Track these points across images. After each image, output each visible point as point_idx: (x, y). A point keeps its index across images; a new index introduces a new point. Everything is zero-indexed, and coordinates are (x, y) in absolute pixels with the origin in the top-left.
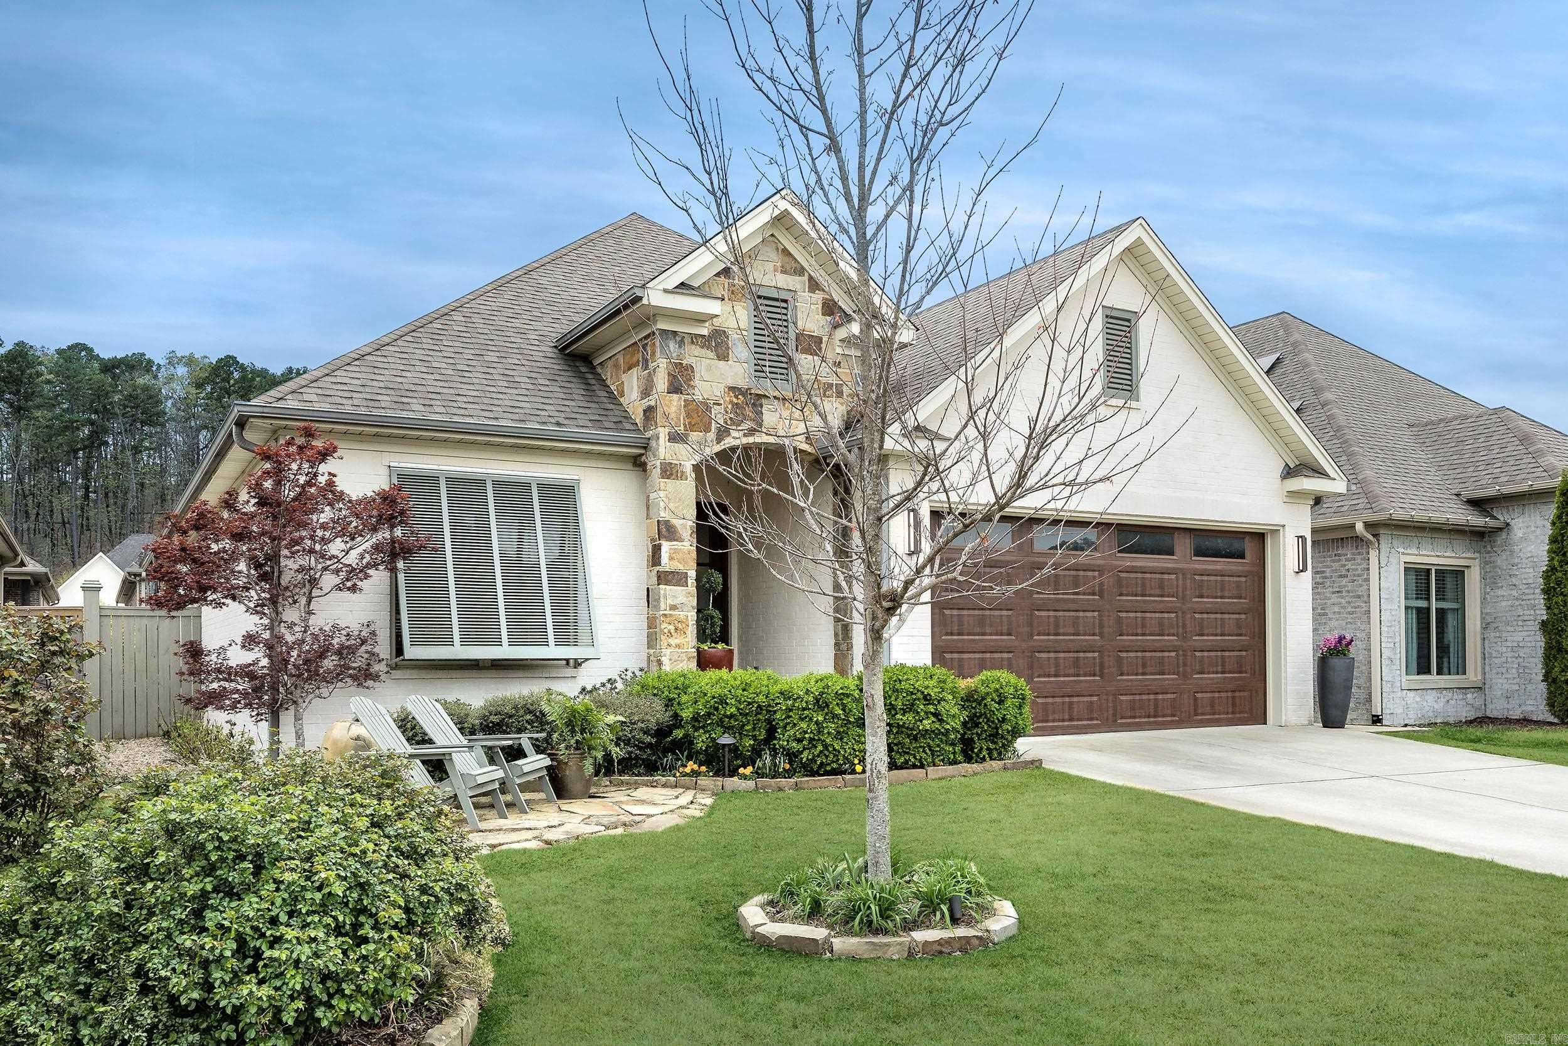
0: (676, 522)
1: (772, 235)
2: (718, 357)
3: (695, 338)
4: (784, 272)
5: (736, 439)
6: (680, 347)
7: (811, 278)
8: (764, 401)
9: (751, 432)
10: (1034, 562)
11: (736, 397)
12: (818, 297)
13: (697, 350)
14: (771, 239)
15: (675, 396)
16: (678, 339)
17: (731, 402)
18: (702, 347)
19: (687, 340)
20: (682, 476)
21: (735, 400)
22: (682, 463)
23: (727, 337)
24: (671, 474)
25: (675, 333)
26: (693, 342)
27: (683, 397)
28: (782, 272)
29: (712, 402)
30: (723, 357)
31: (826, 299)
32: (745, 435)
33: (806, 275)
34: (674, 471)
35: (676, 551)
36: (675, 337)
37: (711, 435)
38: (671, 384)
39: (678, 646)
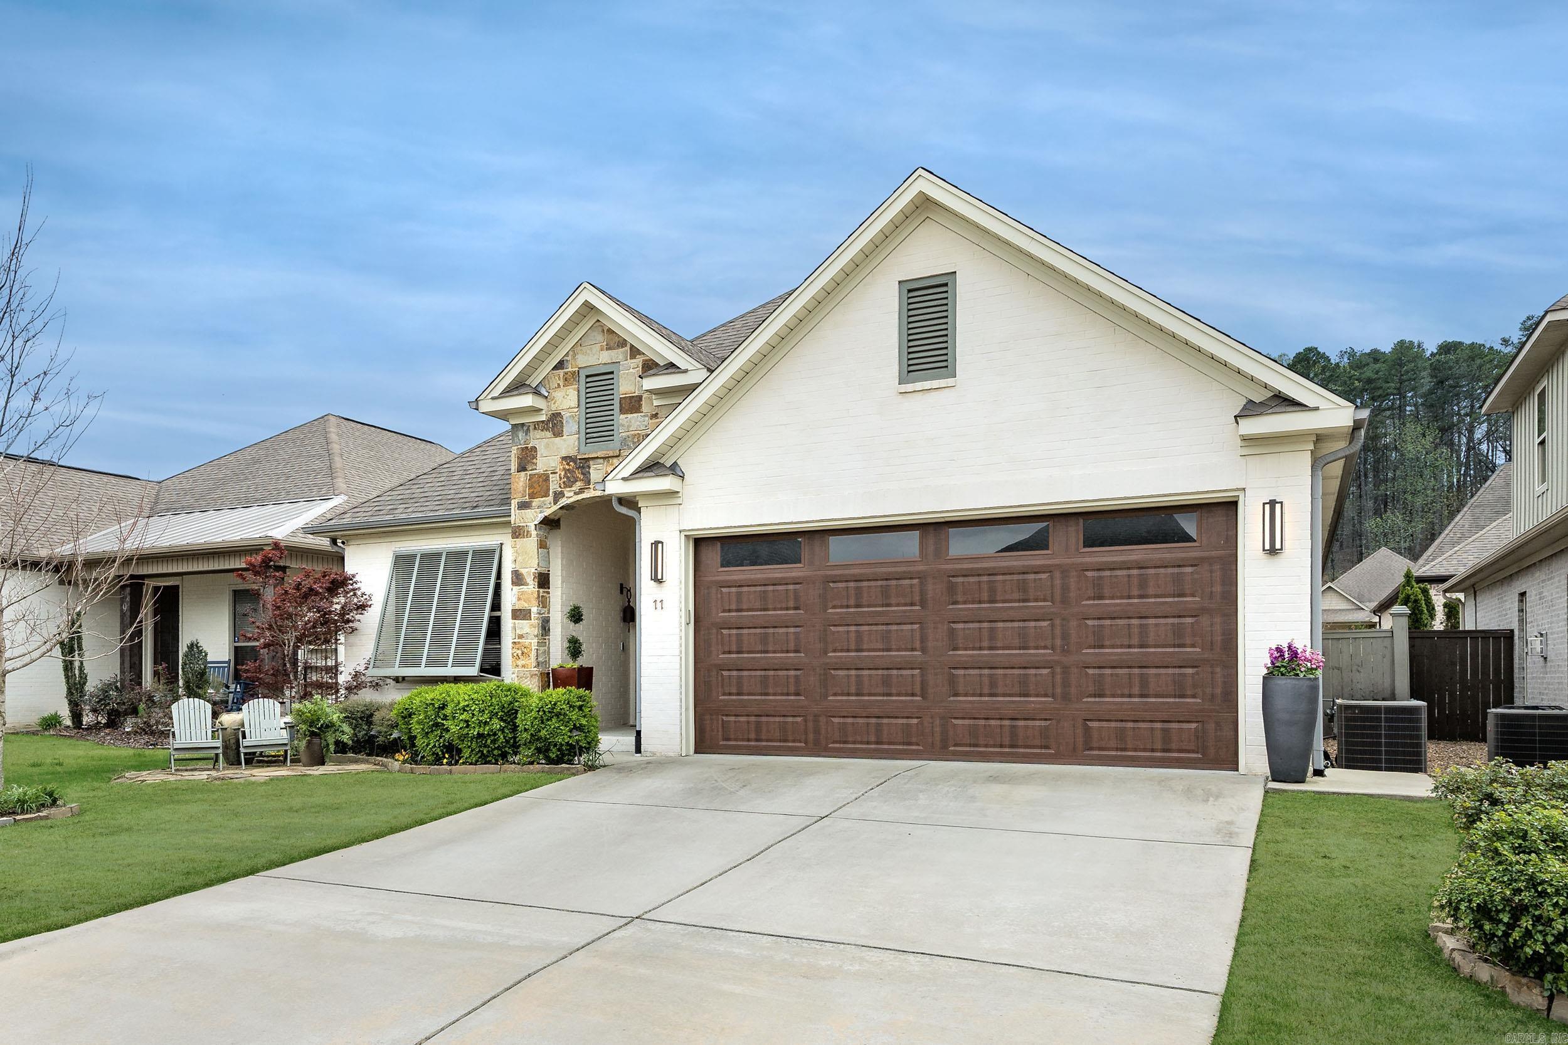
0: (523, 571)
1: (598, 321)
2: (554, 435)
3: (537, 425)
4: (609, 348)
5: (570, 497)
6: (526, 434)
7: (632, 346)
8: (591, 462)
9: (581, 491)
10: (827, 576)
11: (568, 464)
12: (639, 360)
13: (539, 434)
14: (598, 324)
15: (523, 474)
16: (525, 428)
17: (564, 469)
18: (542, 430)
19: (531, 428)
20: (529, 535)
21: (567, 467)
22: (528, 524)
23: (562, 417)
24: (520, 534)
25: (523, 425)
26: (535, 428)
27: (529, 473)
28: (607, 349)
29: (550, 472)
30: (558, 434)
31: (646, 360)
32: (576, 494)
33: (628, 346)
34: (522, 531)
35: (523, 593)
36: (523, 428)
37: (551, 498)
38: (519, 464)
39: (523, 666)
